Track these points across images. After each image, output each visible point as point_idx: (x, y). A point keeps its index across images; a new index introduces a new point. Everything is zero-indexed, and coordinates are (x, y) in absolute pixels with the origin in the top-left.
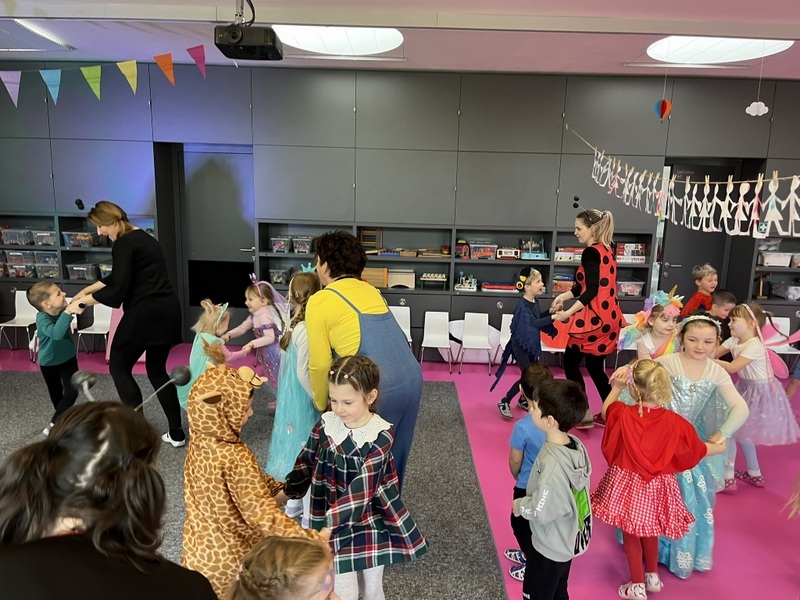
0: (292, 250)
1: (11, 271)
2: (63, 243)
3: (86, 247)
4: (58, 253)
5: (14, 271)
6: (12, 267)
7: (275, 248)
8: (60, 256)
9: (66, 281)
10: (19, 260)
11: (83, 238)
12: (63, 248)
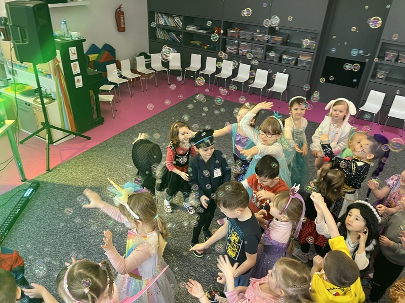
0: (397, 60)
1: (240, 52)
3: (278, 45)
4: (264, 46)
5: (241, 52)
6: (241, 50)
7: (387, 58)
8: (265, 48)
9: (265, 61)
10: (245, 47)
11: (278, 40)
12: (268, 44)
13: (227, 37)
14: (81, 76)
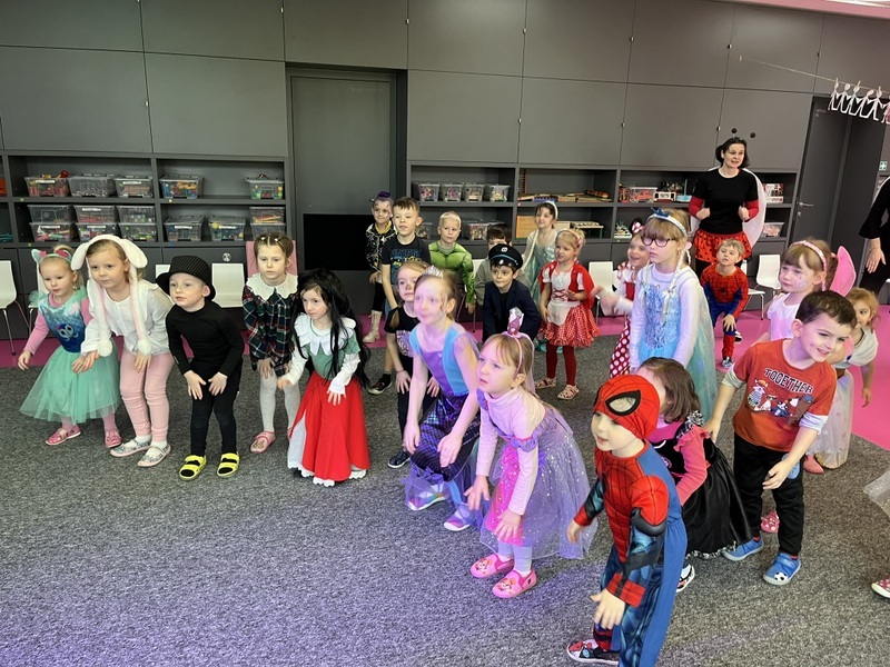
0: (440, 199)
2: (162, 194)
3: (193, 199)
4: (154, 208)
6: (85, 228)
7: (423, 197)
8: (157, 211)
9: (167, 244)
10: (96, 217)
11: (187, 187)
12: (163, 201)
13: (28, 200)
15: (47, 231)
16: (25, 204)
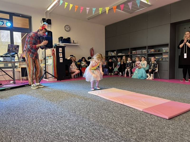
2: (148, 52)
3: (153, 53)
4: (147, 55)
11: (152, 51)
12: (148, 53)
13: (132, 54)
14: (62, 58)
15: (134, 59)
16: (131, 55)
